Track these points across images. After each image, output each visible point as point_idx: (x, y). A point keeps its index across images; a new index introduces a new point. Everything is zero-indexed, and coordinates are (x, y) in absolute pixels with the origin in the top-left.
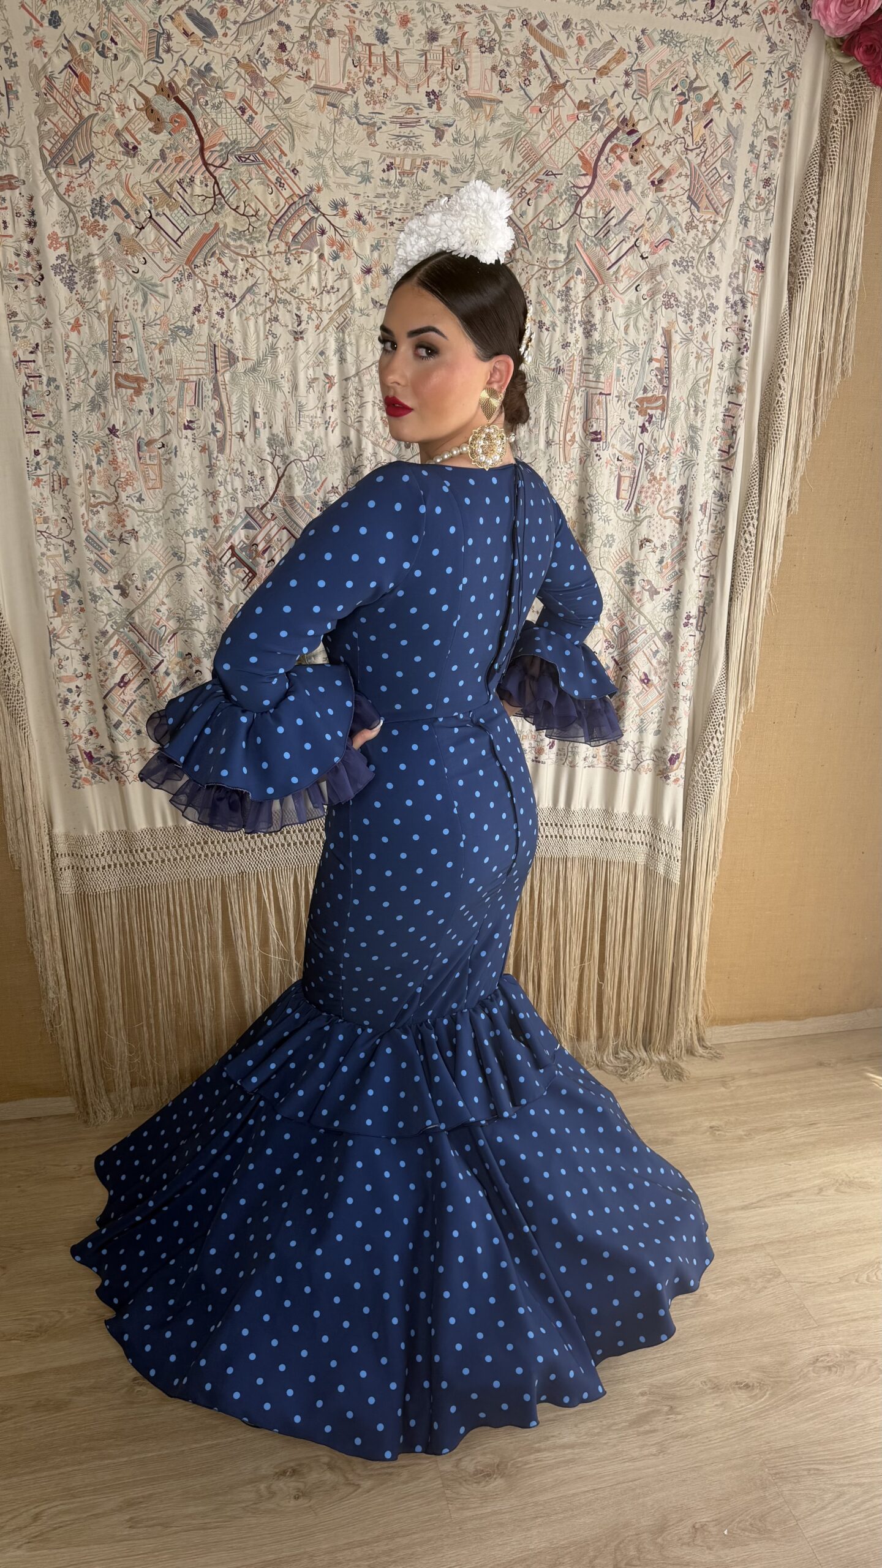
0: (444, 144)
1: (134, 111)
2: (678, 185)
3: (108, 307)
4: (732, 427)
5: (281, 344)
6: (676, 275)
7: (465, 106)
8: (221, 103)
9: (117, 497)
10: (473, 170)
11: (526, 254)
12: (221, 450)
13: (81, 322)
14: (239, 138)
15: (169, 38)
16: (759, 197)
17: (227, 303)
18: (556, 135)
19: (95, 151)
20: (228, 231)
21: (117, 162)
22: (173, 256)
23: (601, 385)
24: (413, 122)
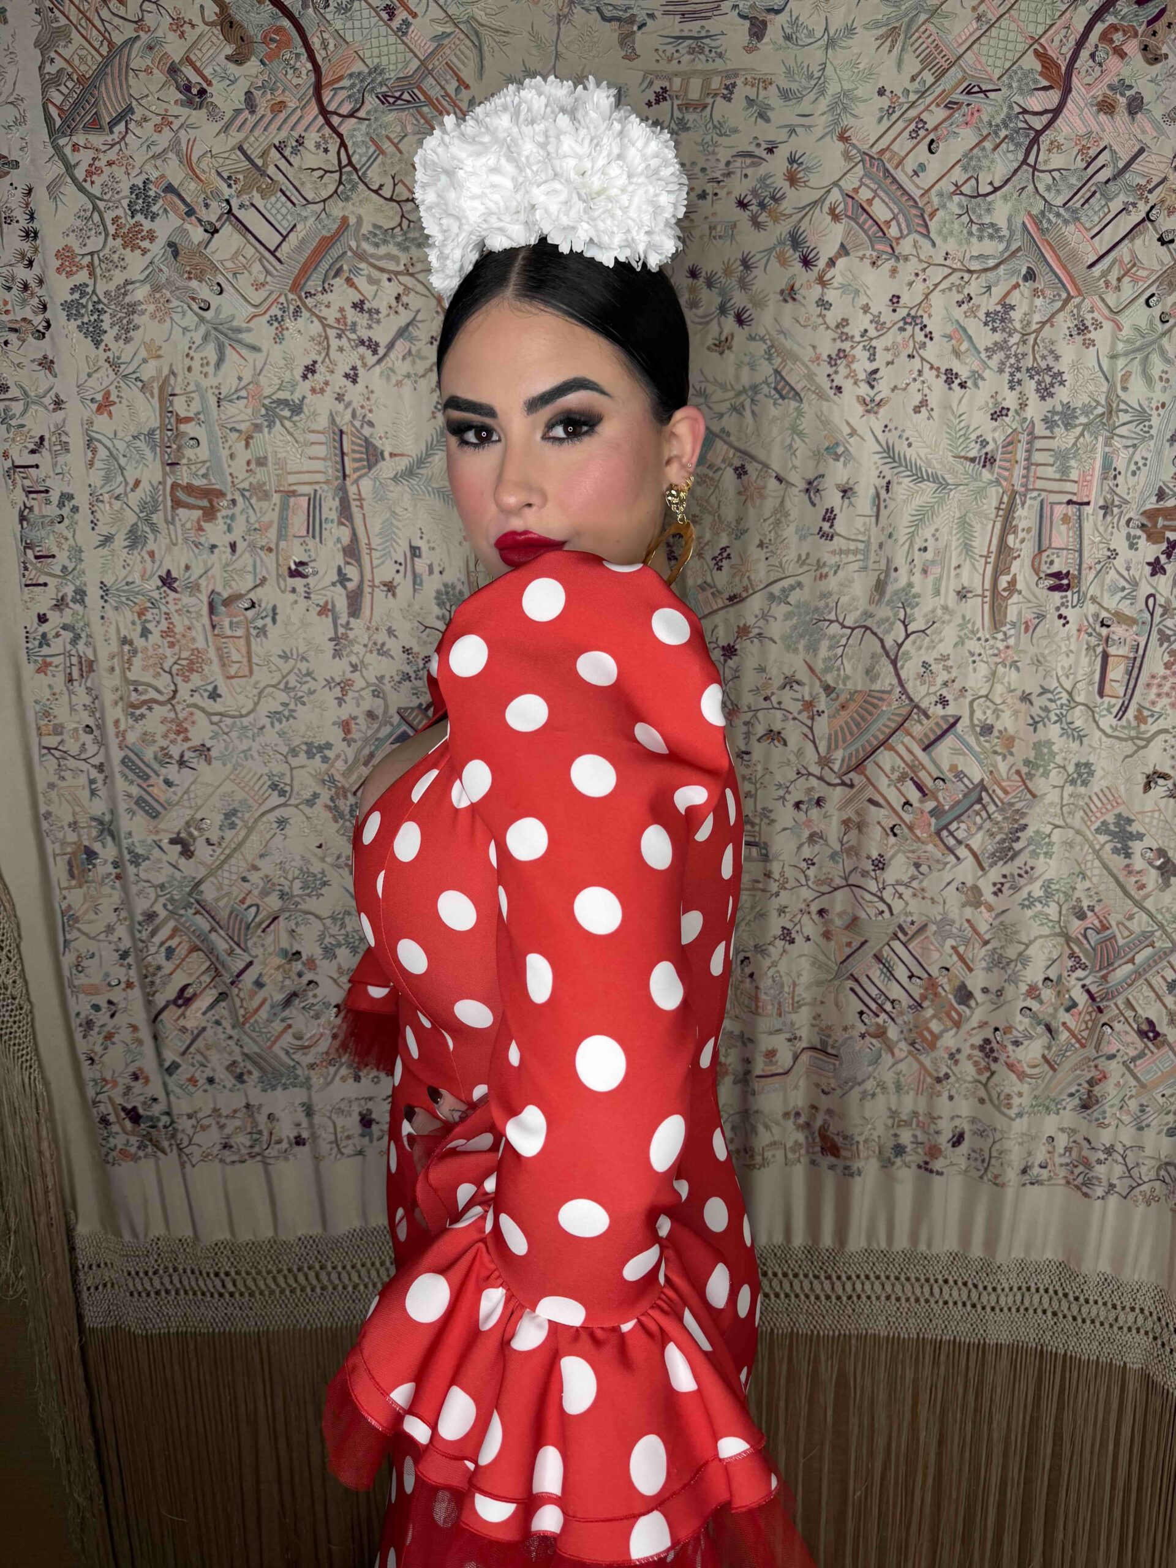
0: (765, 46)
1: (202, 28)
3: (160, 370)
8: (352, 2)
9: (175, 692)
10: (822, 92)
11: (925, 243)
12: (355, 610)
13: (113, 398)
14: (384, 61)
17: (362, 358)
18: (990, 15)
19: (134, 103)
20: (364, 230)
21: (171, 119)
22: (269, 278)
23: (1072, 487)
24: (707, 10)
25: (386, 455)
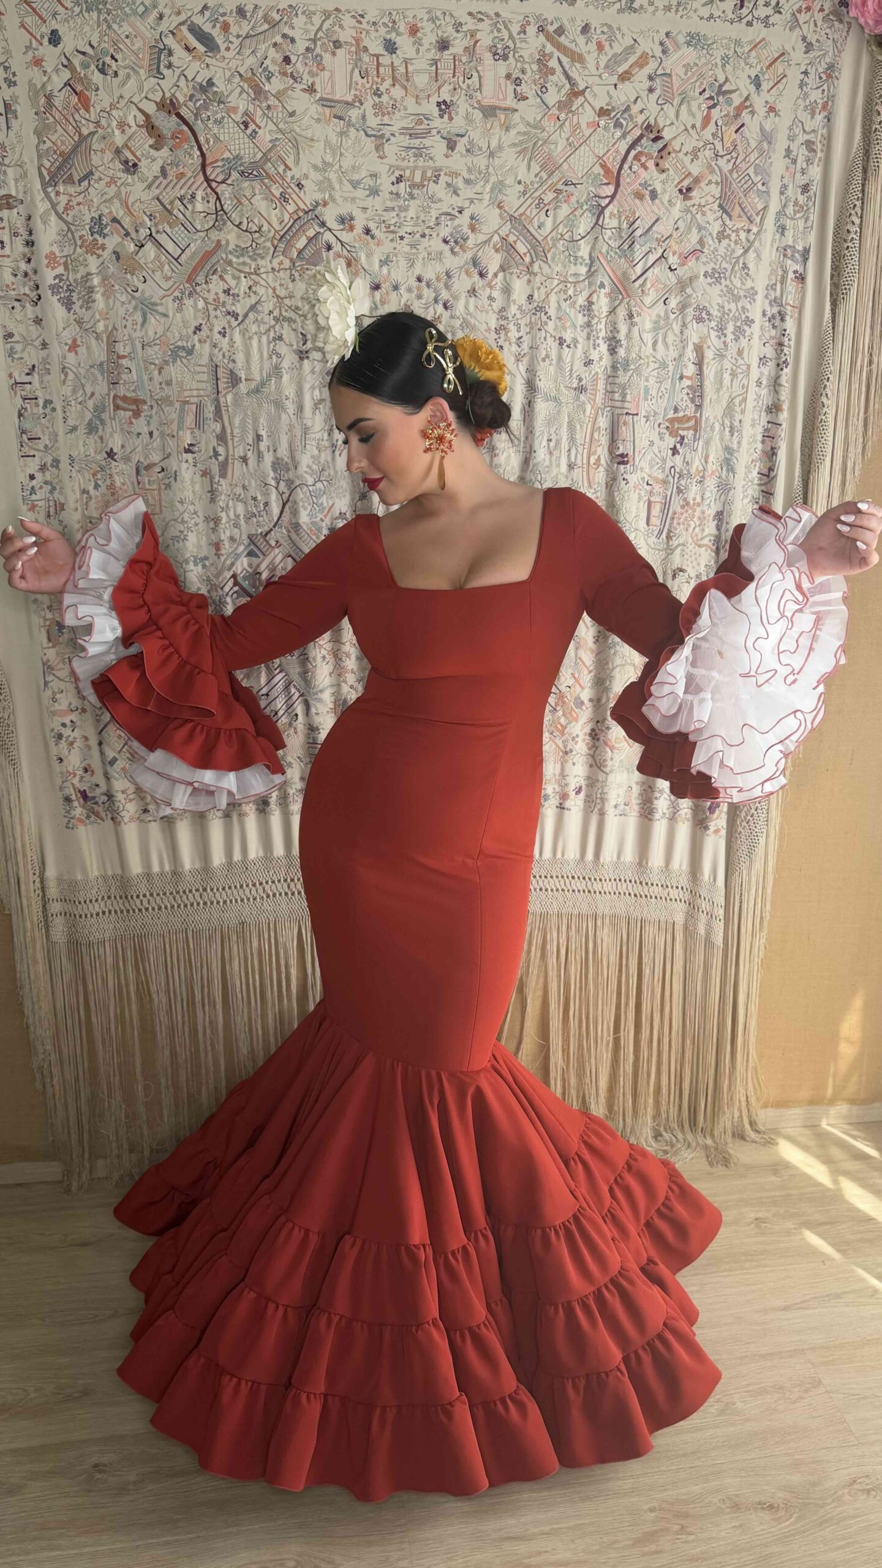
0: (456, 155)
1: (134, 128)
2: (707, 193)
3: (106, 327)
4: (772, 448)
5: (286, 364)
6: (707, 287)
7: (478, 115)
8: (223, 118)
10: (487, 181)
11: (545, 267)
12: (223, 475)
13: (78, 342)
14: (242, 152)
15: (170, 53)
16: (796, 203)
17: (229, 322)
18: (575, 144)
19: (94, 169)
20: (230, 248)
21: (116, 180)
22: (174, 274)
23: (630, 404)
24: (424, 133)
25: (243, 380)
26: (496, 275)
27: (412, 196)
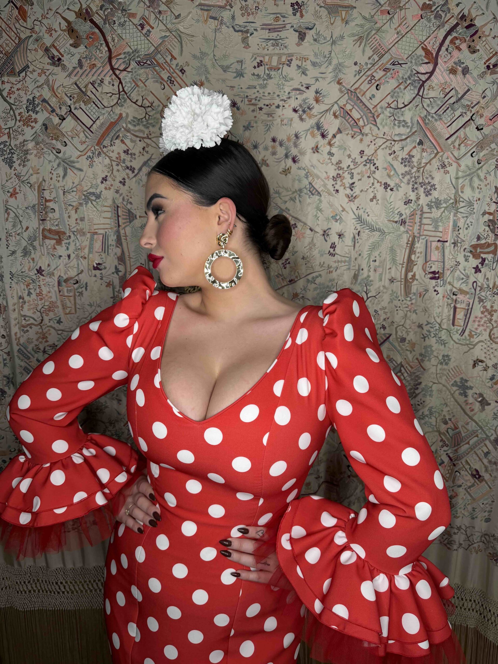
0: (305, 44)
1: (59, 32)
3: (38, 179)
7: (324, 12)
8: (125, 21)
9: (42, 320)
10: (330, 64)
11: (375, 128)
13: (17, 191)
14: (139, 47)
18: (402, 32)
19: (29, 64)
20: (129, 119)
21: (45, 71)
22: (87, 140)
23: (440, 234)
24: (280, 28)
25: (138, 217)
26: (334, 136)
27: (269, 77)
